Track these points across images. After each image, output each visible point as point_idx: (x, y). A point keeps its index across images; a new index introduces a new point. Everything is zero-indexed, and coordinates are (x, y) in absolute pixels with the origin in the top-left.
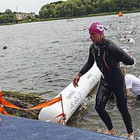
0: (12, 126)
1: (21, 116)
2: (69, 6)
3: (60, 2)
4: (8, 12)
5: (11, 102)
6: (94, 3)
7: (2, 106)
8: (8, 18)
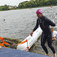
0: (7, 52)
1: (11, 48)
2: (31, 3)
3: (27, 2)
4: (6, 6)
5: (7, 42)
6: (40, 2)
7: (3, 44)
8: (6, 8)
